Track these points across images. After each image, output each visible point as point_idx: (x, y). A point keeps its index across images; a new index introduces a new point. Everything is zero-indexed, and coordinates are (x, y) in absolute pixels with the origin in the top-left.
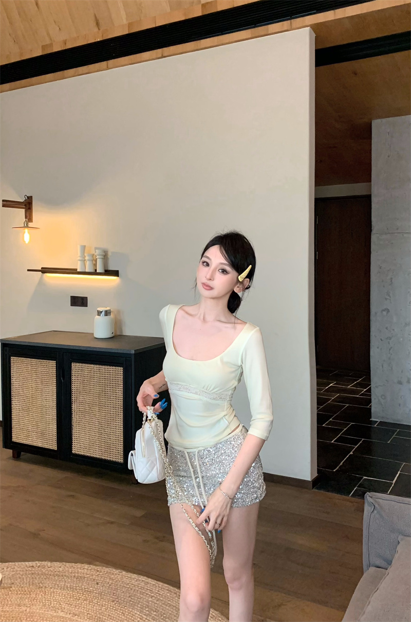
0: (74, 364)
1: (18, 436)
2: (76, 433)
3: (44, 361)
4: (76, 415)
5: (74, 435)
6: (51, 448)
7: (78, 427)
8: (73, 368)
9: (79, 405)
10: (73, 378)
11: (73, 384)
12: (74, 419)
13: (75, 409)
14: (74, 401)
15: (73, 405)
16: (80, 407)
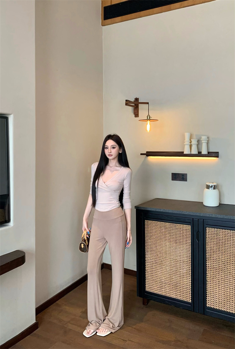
0: (209, 229)
1: (151, 286)
2: (210, 288)
3: (178, 225)
4: (210, 271)
5: (208, 290)
6: (184, 299)
7: (211, 283)
8: (207, 232)
9: (213, 262)
10: (208, 240)
11: (208, 245)
12: (208, 275)
13: (209, 266)
14: (208, 258)
15: (208, 262)
16: (214, 264)
